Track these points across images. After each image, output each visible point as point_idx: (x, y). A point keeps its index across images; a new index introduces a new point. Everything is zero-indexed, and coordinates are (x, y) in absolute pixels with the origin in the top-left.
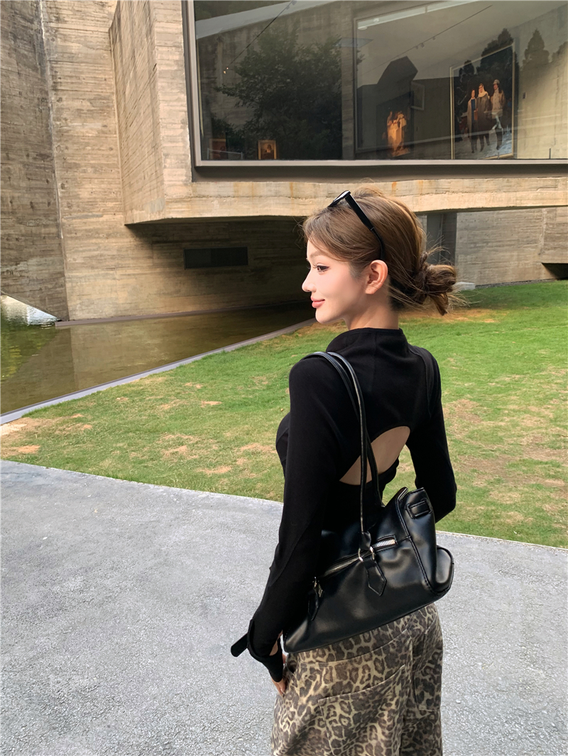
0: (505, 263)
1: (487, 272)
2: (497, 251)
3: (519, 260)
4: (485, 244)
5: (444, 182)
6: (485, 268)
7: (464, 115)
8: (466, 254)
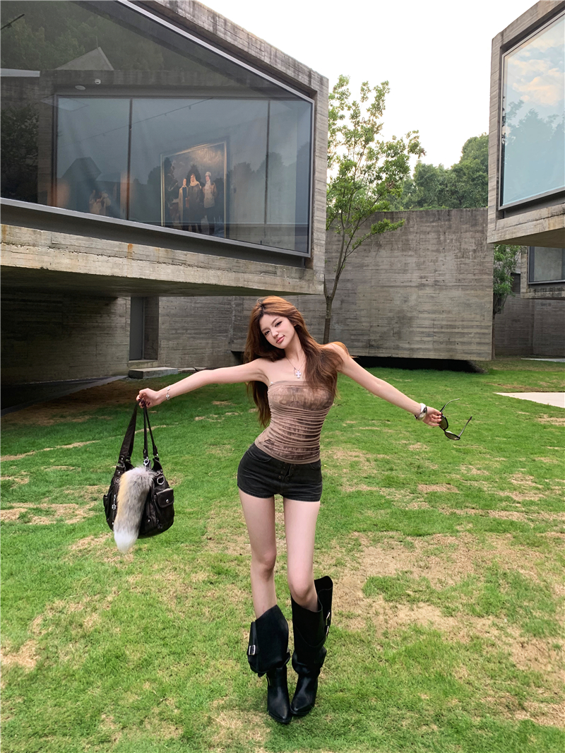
0: (202, 350)
1: (187, 358)
2: (194, 338)
3: (213, 347)
4: (184, 332)
5: (180, 254)
6: (185, 354)
7: (175, 201)
8: (169, 339)
